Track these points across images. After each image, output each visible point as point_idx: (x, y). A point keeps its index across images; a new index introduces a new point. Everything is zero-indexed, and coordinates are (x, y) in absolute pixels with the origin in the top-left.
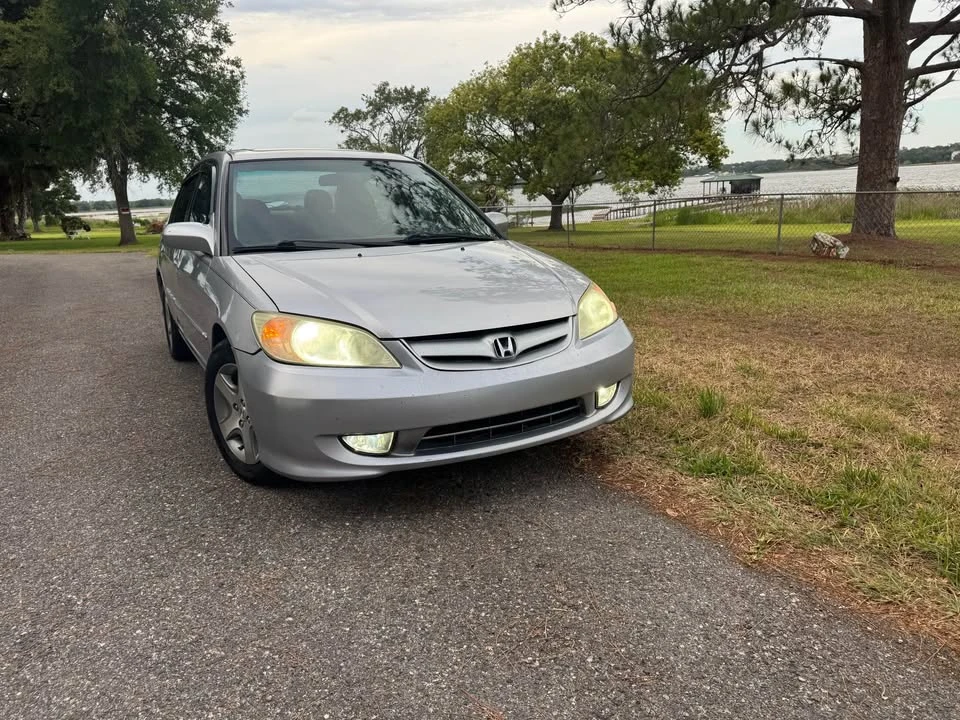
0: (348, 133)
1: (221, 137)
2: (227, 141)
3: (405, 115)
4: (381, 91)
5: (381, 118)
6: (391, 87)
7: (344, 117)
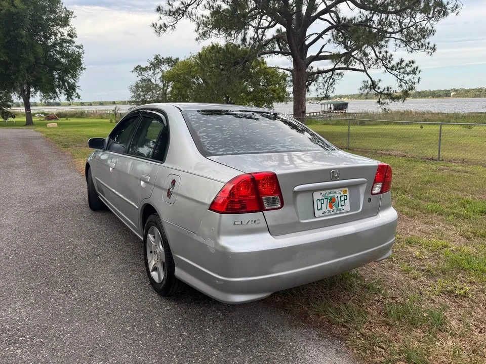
0: (141, 77)
1: (73, 79)
2: (76, 82)
3: (169, 68)
4: (156, 58)
5: (158, 70)
6: (160, 57)
7: (139, 69)
